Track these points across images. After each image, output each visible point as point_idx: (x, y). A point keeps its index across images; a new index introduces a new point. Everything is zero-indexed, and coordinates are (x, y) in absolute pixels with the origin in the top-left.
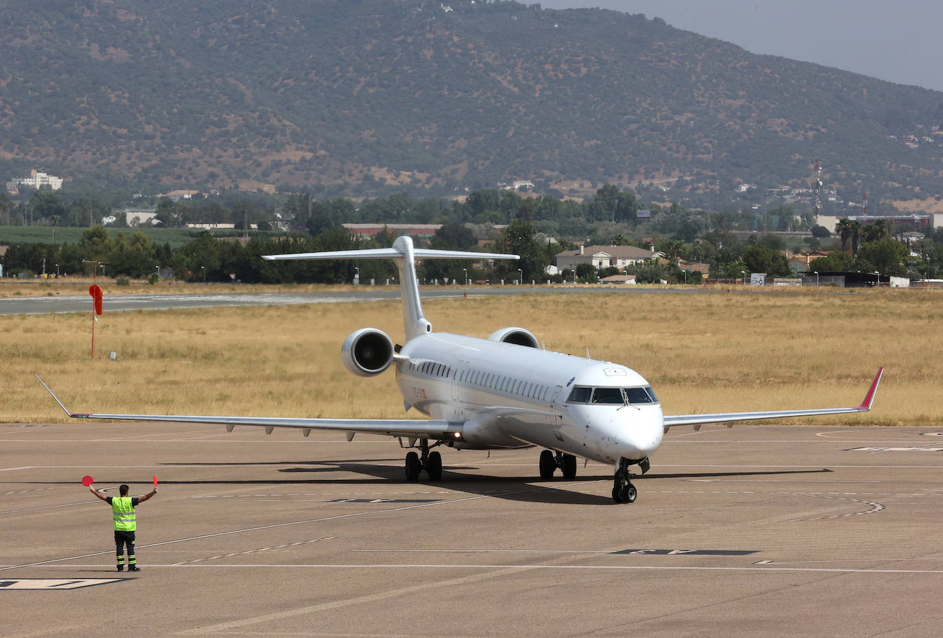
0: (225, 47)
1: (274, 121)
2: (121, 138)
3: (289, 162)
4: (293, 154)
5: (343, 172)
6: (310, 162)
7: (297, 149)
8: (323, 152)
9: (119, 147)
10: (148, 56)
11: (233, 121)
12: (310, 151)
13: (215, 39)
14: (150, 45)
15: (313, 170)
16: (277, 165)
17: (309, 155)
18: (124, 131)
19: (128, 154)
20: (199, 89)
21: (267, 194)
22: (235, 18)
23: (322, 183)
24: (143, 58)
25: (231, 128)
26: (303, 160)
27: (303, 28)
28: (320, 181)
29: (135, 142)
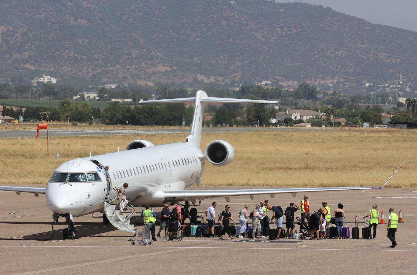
0: (132, 19)
1: (153, 53)
2: (84, 60)
3: (160, 72)
4: (161, 68)
5: (184, 77)
6: (170, 72)
7: (163, 66)
8: (175, 67)
9: (83, 64)
10: (96, 23)
11: (135, 53)
12: (170, 67)
13: (127, 16)
14: (97, 18)
15: (171, 75)
16: (154, 73)
17: (169, 69)
18: (85, 57)
19: (87, 68)
20: (120, 38)
21: (149, 86)
22: (136, 6)
23: (175, 81)
24: (94, 24)
25: (134, 56)
26: (166, 71)
27: (167, 11)
29: (90, 62)
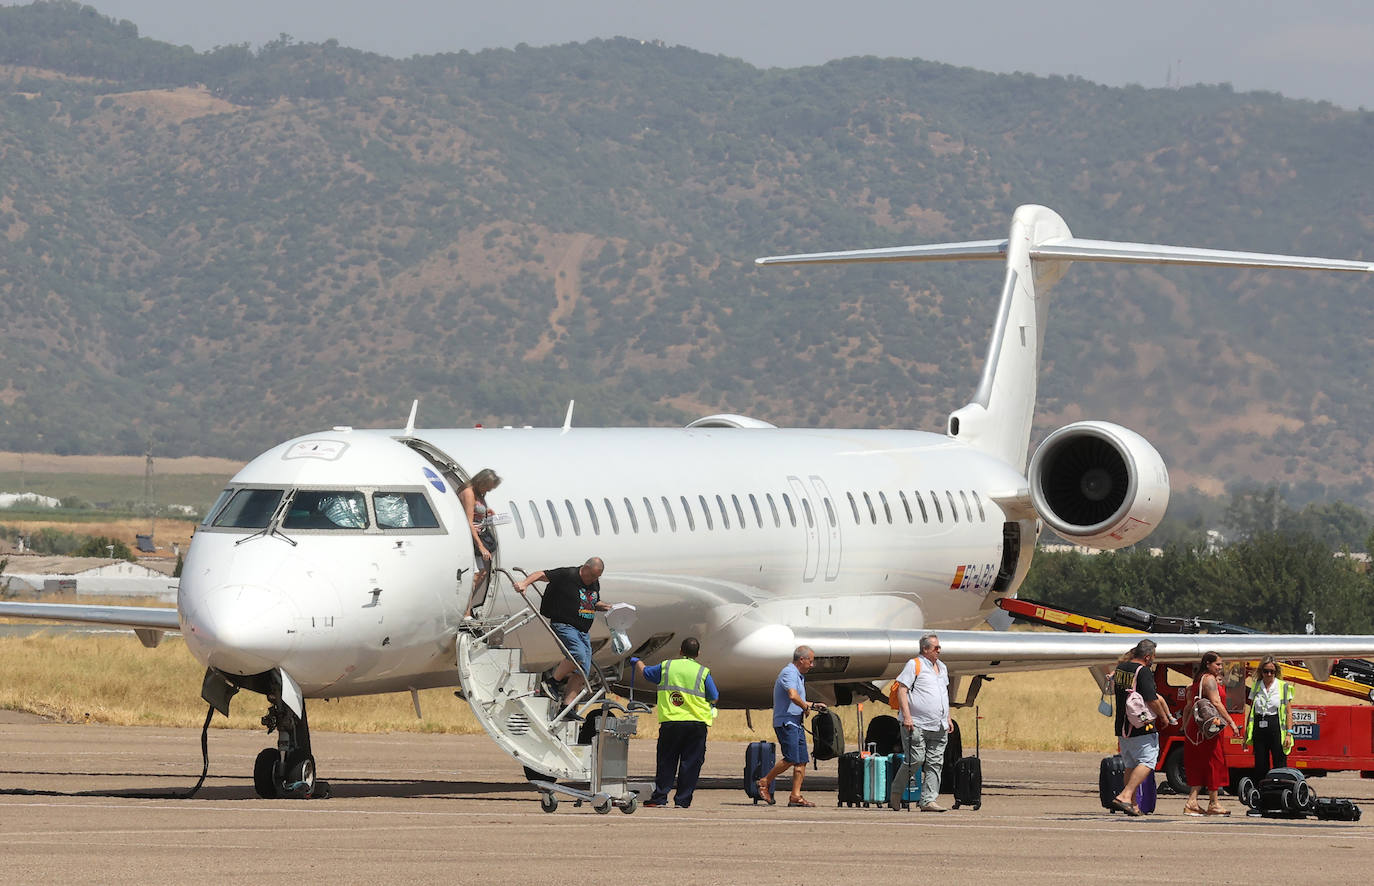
0: (1139, 209)
1: (1227, 356)
2: (924, 382)
3: (1250, 438)
4: (1263, 421)
5: (1362, 460)
6: (1297, 437)
7: (1271, 410)
8: (1324, 419)
9: (921, 399)
10: (985, 225)
11: (1147, 356)
12: (1300, 416)
13: (1119, 194)
14: (989, 203)
15: (1302, 454)
16: (1227, 442)
17: (1295, 425)
18: (932, 369)
19: (937, 415)
20: (1084, 289)
21: (1204, 497)
22: (1161, 151)
23: (1320, 480)
24: (975, 227)
25: (1143, 368)
26: (1282, 434)
27: (1293, 174)
28: (1315, 476)
29: (953, 390)
